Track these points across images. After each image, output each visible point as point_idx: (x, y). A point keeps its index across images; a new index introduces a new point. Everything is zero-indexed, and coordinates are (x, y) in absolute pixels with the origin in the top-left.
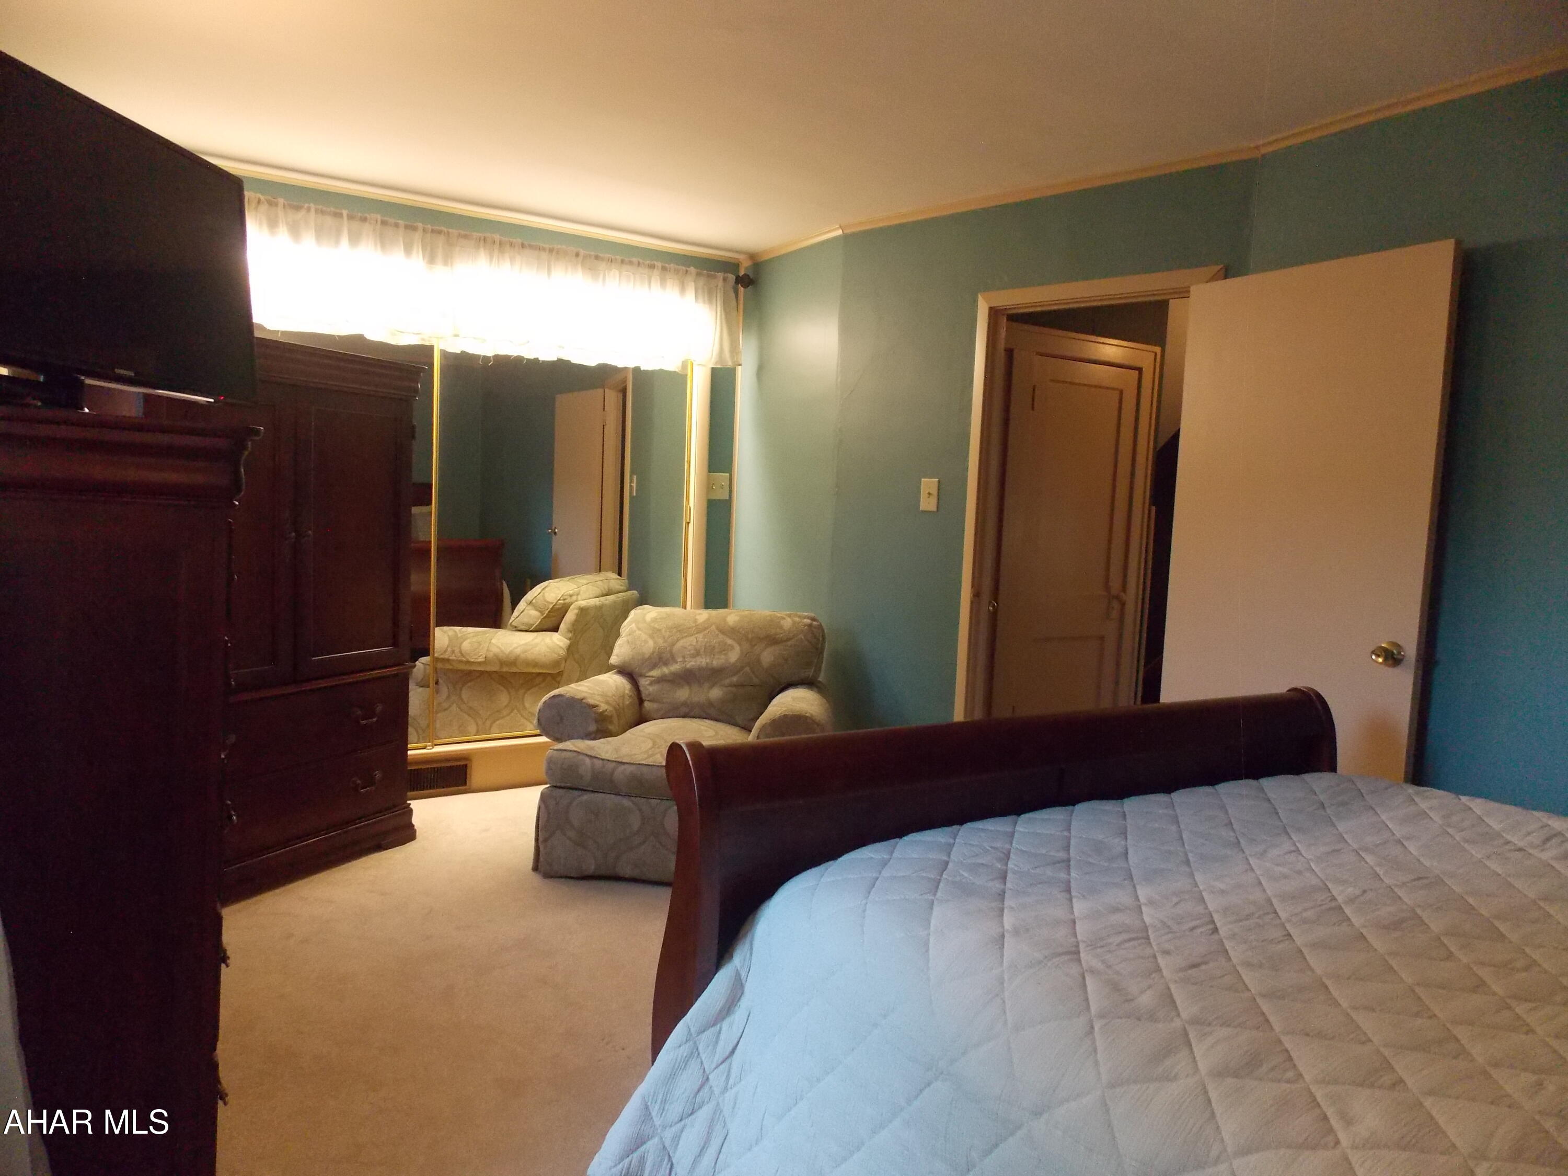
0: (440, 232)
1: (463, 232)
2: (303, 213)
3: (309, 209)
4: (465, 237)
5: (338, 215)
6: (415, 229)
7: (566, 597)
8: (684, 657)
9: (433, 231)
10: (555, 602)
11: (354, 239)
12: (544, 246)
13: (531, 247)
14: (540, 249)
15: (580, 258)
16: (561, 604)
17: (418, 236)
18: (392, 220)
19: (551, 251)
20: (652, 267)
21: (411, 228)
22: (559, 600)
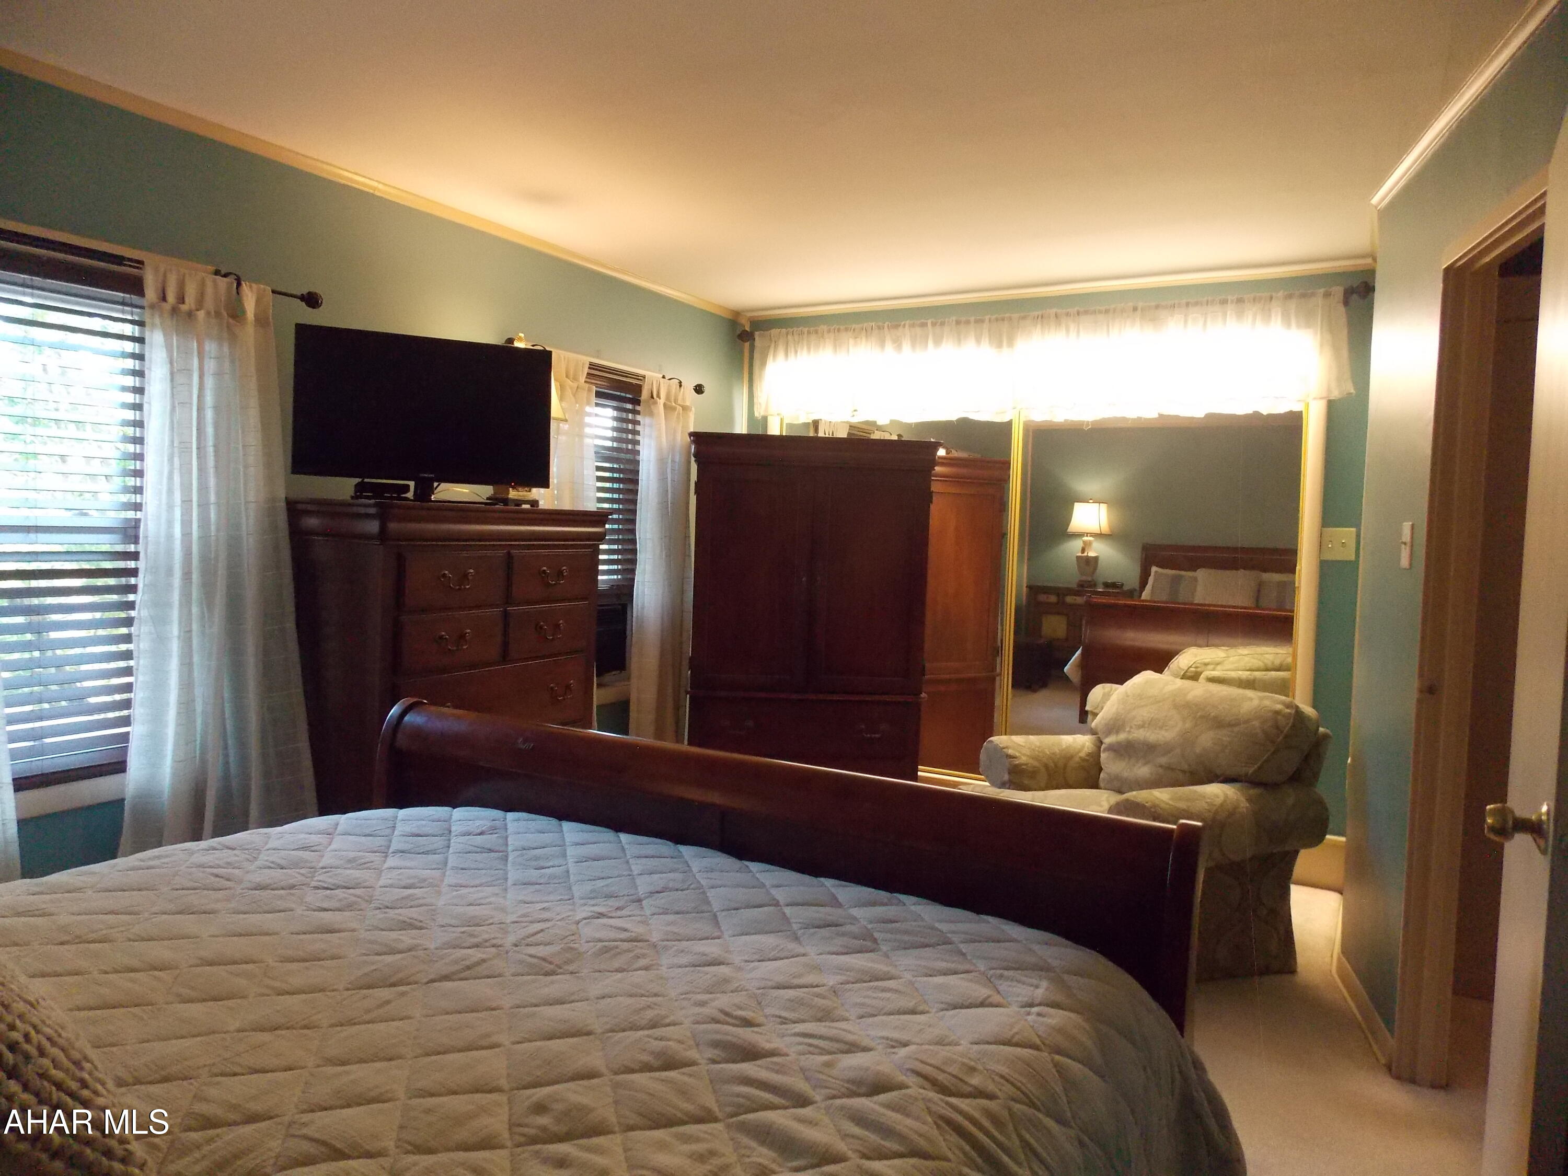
0: (1003, 320)
1: (1022, 314)
2: (901, 329)
3: (904, 326)
4: (1024, 318)
5: (924, 325)
6: (982, 321)
7: (1198, 665)
8: (1131, 727)
9: (997, 320)
10: (1186, 668)
11: (938, 341)
12: (1101, 308)
13: (1086, 312)
14: (1094, 312)
15: (1139, 312)
16: (1192, 672)
17: (986, 325)
18: (963, 319)
19: (1107, 311)
20: (1224, 302)
21: (979, 321)
22: (1191, 667)
